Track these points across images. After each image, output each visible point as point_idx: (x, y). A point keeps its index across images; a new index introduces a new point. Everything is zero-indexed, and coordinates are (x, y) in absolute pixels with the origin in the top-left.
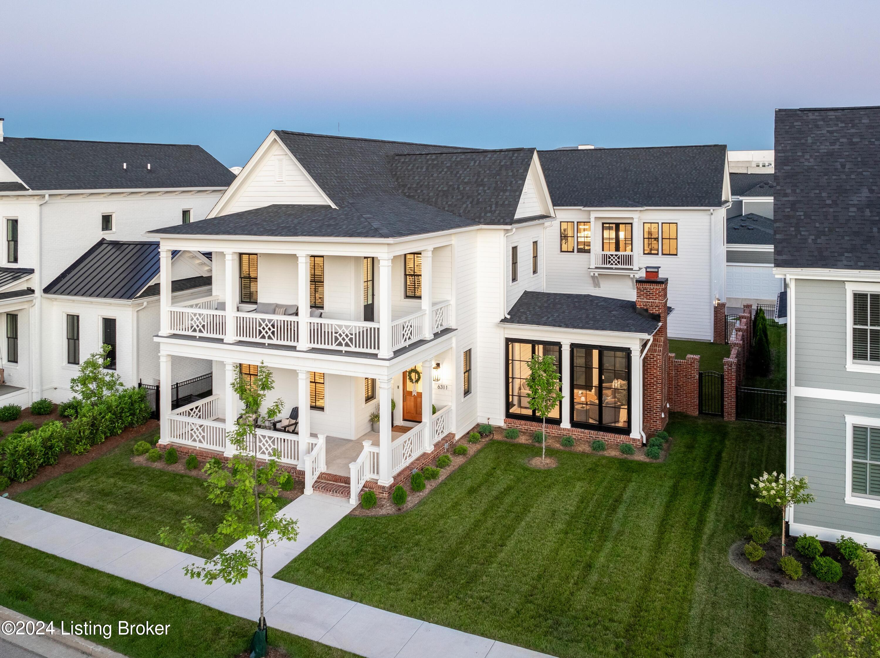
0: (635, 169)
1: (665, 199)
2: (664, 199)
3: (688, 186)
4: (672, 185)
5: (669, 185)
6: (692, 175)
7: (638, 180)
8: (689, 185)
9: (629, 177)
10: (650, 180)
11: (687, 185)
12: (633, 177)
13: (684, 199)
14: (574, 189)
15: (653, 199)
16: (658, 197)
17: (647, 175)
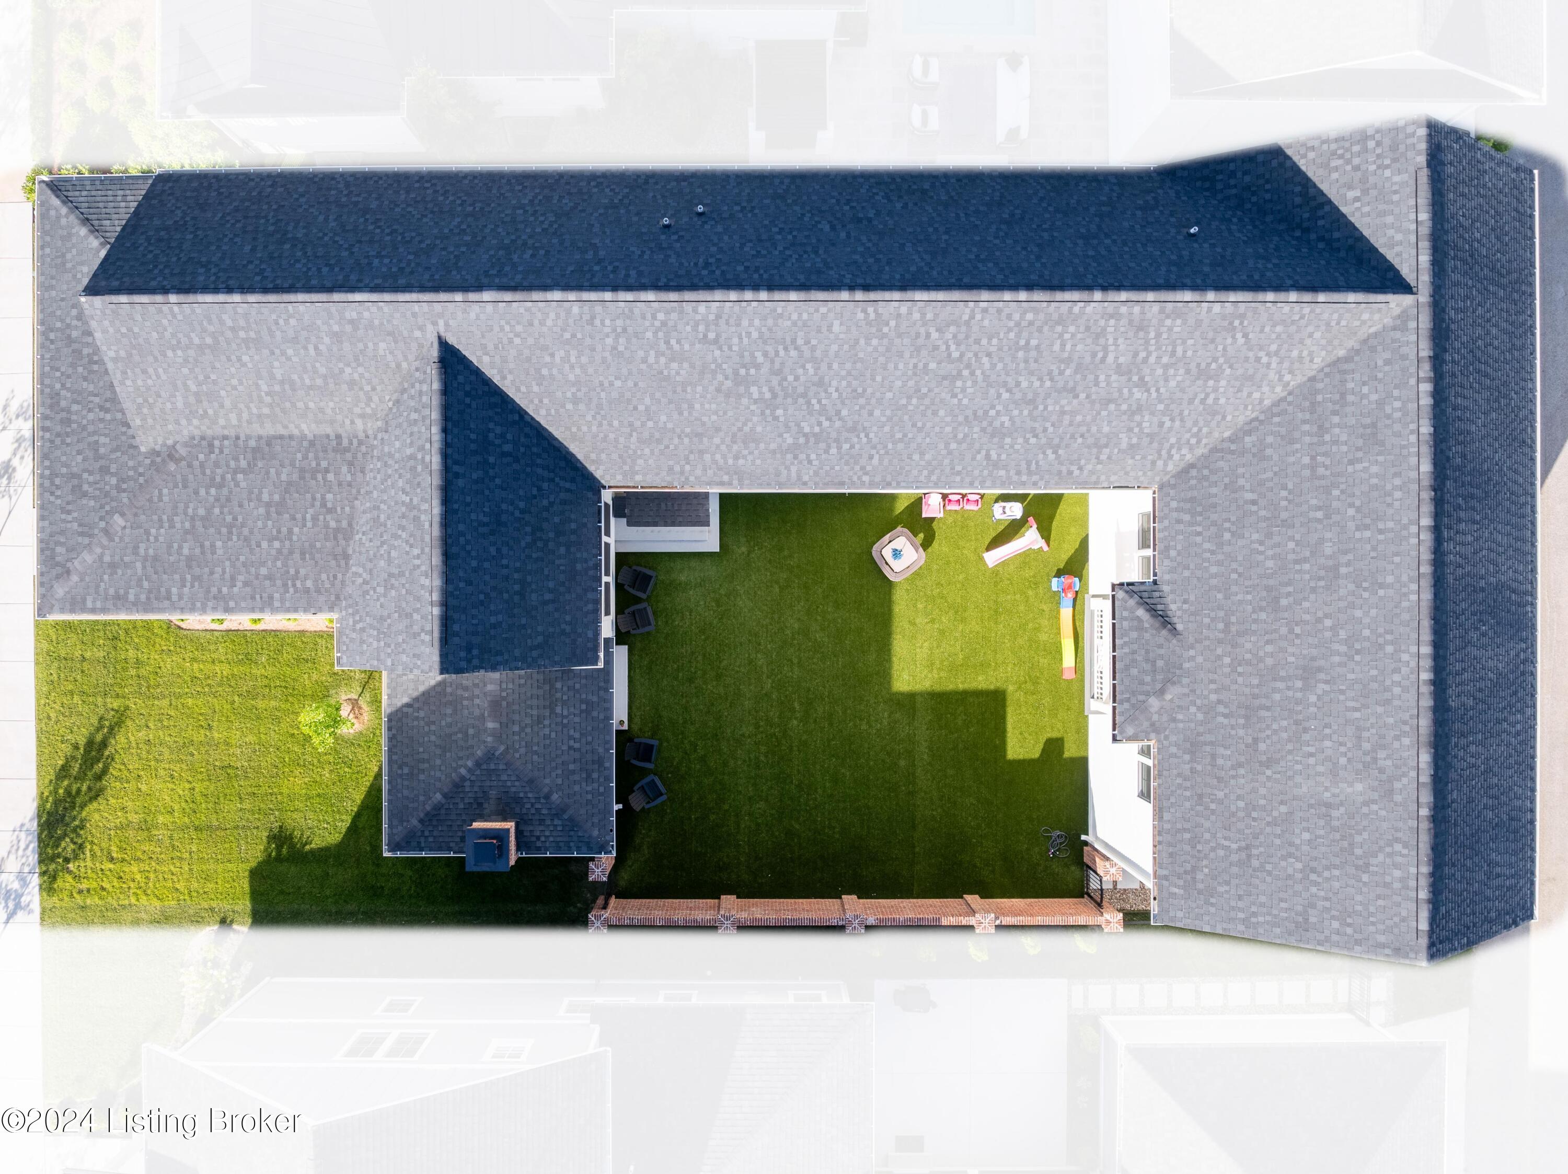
0: (1313, 698)
1: (1186, 789)
2: (1188, 784)
3: (1234, 846)
4: (1241, 804)
5: (1239, 798)
6: (1283, 858)
7: (1263, 713)
8: (1240, 849)
9: (1280, 685)
10: (1262, 746)
11: (1243, 844)
12: (1277, 697)
13: (1187, 836)
14: (1227, 536)
15: (1187, 757)
16: (1192, 770)
17: (1284, 735)
